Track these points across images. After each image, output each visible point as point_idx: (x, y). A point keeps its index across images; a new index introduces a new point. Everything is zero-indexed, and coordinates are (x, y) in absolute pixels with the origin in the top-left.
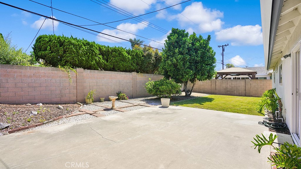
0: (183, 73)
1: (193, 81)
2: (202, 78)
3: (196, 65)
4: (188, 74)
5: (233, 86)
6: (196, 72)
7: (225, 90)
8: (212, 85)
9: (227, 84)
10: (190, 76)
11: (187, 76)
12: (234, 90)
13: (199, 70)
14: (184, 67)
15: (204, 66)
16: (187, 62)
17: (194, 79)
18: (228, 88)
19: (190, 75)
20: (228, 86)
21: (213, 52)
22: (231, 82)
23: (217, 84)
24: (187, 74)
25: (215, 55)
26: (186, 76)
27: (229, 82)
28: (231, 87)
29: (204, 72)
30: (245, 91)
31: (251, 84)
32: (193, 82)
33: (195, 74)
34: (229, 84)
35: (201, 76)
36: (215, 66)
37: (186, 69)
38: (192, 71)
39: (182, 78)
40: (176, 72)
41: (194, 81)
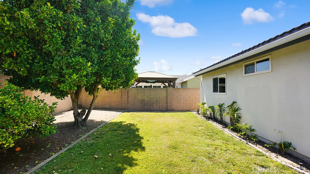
0: (64, 68)
1: (92, 89)
2: (113, 84)
3: (101, 54)
4: (78, 70)
5: (152, 97)
6: (101, 71)
7: (141, 103)
8: (123, 97)
9: (144, 95)
10: (84, 76)
11: (75, 76)
12: (153, 103)
13: (106, 66)
14: (69, 51)
15: (118, 58)
16: (76, 38)
17: (96, 86)
18: (146, 101)
19: (85, 73)
20: (146, 97)
21: (135, 34)
22: (149, 91)
23: (130, 94)
24: (76, 71)
25: (138, 39)
26: (70, 75)
27: (146, 91)
28: (149, 99)
29: (118, 72)
30: (166, 104)
31: (174, 94)
32: (93, 94)
33: (98, 75)
34: (146, 94)
35: (112, 79)
36: (138, 61)
37: (74, 57)
38: (89, 64)
39: (59, 82)
40: (41, 63)
41: (94, 90)
